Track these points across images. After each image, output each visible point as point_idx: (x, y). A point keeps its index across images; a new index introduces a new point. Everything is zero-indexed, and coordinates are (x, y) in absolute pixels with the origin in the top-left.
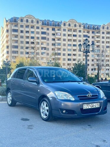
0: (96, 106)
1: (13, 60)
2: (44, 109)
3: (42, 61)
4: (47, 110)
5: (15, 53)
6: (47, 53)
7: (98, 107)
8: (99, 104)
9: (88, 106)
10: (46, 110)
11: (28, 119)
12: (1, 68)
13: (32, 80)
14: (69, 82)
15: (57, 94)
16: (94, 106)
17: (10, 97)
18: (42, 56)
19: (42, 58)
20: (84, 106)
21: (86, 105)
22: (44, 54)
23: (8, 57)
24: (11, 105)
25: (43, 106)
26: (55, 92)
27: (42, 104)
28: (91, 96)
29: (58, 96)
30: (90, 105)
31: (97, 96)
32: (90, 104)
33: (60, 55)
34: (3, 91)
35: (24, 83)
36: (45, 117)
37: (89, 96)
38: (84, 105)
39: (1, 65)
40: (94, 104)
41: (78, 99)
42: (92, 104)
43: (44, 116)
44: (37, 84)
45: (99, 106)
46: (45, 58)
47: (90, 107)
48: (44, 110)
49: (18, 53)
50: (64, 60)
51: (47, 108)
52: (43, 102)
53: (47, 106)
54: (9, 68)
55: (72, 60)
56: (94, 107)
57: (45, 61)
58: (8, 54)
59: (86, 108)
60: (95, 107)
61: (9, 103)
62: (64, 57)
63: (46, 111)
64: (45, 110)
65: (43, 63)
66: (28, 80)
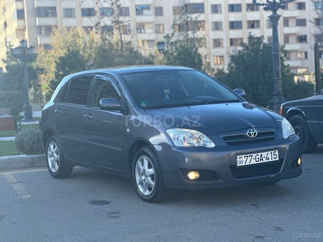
0: (270, 158)
1: (41, 40)
2: (143, 173)
3: (142, 37)
4: (152, 176)
5: (47, 15)
6: (156, 9)
7: (274, 160)
8: (277, 153)
9: (249, 159)
10: (150, 176)
11: (108, 200)
12: (5, 70)
13: (110, 105)
14: (204, 103)
15: (171, 135)
16: (264, 159)
17: (55, 155)
18: (140, 19)
19: (141, 27)
20: (238, 159)
21: (243, 156)
22: (145, 12)
23: (24, 30)
24: (58, 176)
25: (142, 168)
26: (167, 131)
27: (139, 162)
28: (255, 134)
29: (174, 139)
30: (254, 157)
31: (272, 133)
32: (254, 155)
33: (203, 11)
34: (31, 142)
35: (90, 114)
36: (147, 193)
37: (250, 134)
38: (238, 157)
39: (3, 60)
40: (264, 154)
41: (223, 143)
42: (259, 154)
43: (145, 190)
44: (122, 115)
45: (277, 159)
46: (151, 26)
47: (253, 162)
48: (143, 178)
49: (54, 15)
50: (217, 26)
51: (151, 171)
52: (140, 158)
53: (150, 167)
54: (30, 68)
55: (245, 25)
56: (265, 161)
57: (152, 37)
58: (21, 21)
59: (244, 164)
60: (267, 161)
61: (53, 170)
62: (217, 17)
63: (149, 178)
64: (146, 177)
65: (143, 41)
66: (99, 105)
